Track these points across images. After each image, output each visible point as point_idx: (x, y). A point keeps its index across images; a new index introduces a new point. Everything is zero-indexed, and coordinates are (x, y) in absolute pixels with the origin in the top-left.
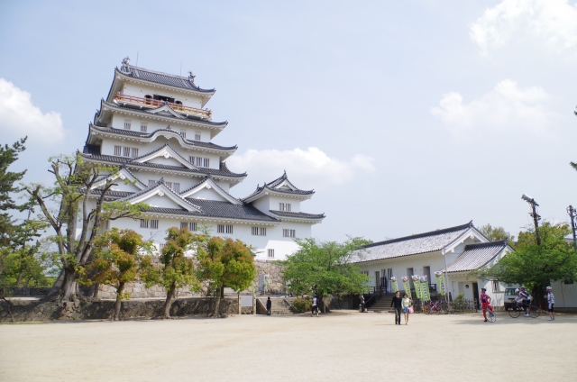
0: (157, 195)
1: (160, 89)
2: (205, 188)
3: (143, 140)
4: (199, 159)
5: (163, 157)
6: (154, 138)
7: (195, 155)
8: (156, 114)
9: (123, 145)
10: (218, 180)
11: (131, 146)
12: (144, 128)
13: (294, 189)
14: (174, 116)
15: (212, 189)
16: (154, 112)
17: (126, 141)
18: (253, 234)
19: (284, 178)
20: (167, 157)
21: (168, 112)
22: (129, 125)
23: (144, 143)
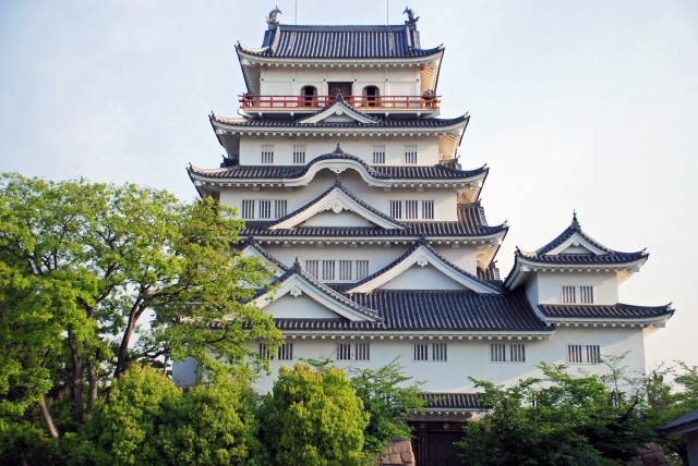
0: (288, 295)
1: (336, 69)
2: (415, 266)
3: (289, 183)
4: (413, 205)
5: (331, 212)
6: (310, 174)
7: (403, 198)
8: (321, 124)
9: (257, 198)
10: (444, 246)
11: (272, 198)
12: (299, 156)
13: (598, 252)
14: (356, 124)
15: (429, 265)
16: (314, 120)
17: (261, 189)
18: (494, 359)
19: (574, 229)
20: (337, 210)
21: (344, 115)
22: (271, 154)
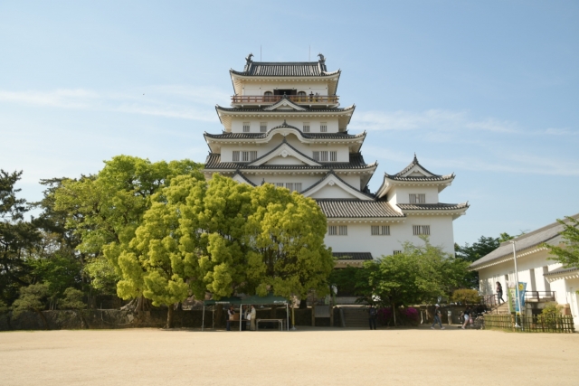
1: (283, 82)
2: (328, 185)
3: (259, 141)
4: (325, 153)
5: (281, 157)
6: (270, 137)
7: (320, 149)
8: (275, 110)
9: (241, 150)
10: (344, 175)
11: (249, 149)
12: (263, 128)
13: (428, 175)
14: (294, 110)
15: (335, 185)
16: (271, 109)
17: (243, 145)
18: (373, 234)
19: (415, 163)
20: (285, 155)
21: (288, 106)
22: (248, 127)
23: (261, 145)
